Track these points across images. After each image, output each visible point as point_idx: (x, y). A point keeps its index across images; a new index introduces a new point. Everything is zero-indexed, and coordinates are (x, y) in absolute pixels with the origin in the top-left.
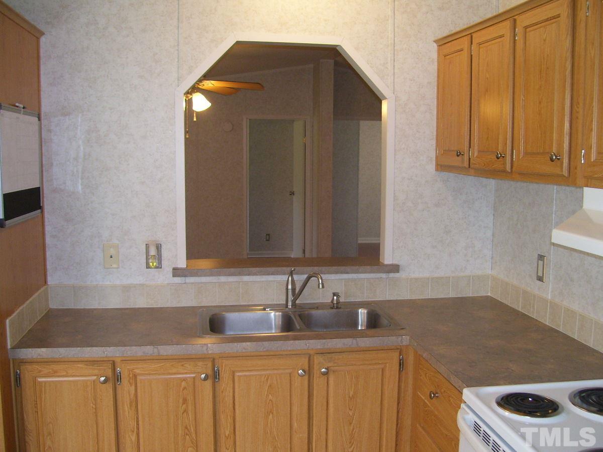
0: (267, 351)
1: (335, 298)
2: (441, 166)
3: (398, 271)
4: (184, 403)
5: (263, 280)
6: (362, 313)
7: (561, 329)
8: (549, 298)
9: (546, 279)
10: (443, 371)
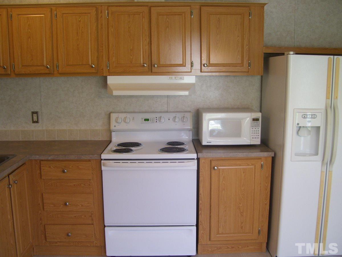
8: (44, 128)
9: (40, 121)
10: (72, 157)
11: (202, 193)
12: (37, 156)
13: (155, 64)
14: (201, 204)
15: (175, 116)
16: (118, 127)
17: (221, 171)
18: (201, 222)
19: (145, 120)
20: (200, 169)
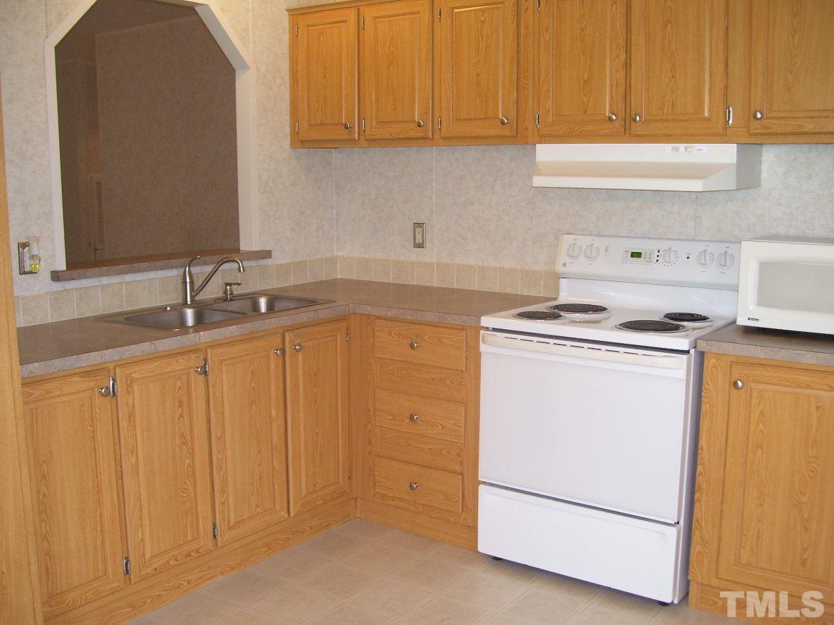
0: (250, 333)
1: (228, 287)
2: (302, 142)
3: (270, 256)
4: (179, 407)
5: (144, 278)
6: (263, 302)
7: (455, 286)
8: (435, 261)
9: (428, 245)
10: (430, 317)
11: (704, 447)
12: (369, 308)
13: (636, 115)
14: (701, 474)
15: (703, 250)
16: (571, 269)
17: (755, 395)
18: (699, 523)
19: (634, 255)
20: (704, 383)
